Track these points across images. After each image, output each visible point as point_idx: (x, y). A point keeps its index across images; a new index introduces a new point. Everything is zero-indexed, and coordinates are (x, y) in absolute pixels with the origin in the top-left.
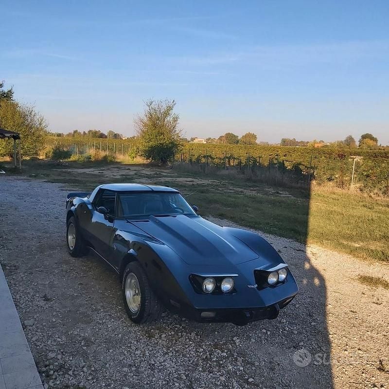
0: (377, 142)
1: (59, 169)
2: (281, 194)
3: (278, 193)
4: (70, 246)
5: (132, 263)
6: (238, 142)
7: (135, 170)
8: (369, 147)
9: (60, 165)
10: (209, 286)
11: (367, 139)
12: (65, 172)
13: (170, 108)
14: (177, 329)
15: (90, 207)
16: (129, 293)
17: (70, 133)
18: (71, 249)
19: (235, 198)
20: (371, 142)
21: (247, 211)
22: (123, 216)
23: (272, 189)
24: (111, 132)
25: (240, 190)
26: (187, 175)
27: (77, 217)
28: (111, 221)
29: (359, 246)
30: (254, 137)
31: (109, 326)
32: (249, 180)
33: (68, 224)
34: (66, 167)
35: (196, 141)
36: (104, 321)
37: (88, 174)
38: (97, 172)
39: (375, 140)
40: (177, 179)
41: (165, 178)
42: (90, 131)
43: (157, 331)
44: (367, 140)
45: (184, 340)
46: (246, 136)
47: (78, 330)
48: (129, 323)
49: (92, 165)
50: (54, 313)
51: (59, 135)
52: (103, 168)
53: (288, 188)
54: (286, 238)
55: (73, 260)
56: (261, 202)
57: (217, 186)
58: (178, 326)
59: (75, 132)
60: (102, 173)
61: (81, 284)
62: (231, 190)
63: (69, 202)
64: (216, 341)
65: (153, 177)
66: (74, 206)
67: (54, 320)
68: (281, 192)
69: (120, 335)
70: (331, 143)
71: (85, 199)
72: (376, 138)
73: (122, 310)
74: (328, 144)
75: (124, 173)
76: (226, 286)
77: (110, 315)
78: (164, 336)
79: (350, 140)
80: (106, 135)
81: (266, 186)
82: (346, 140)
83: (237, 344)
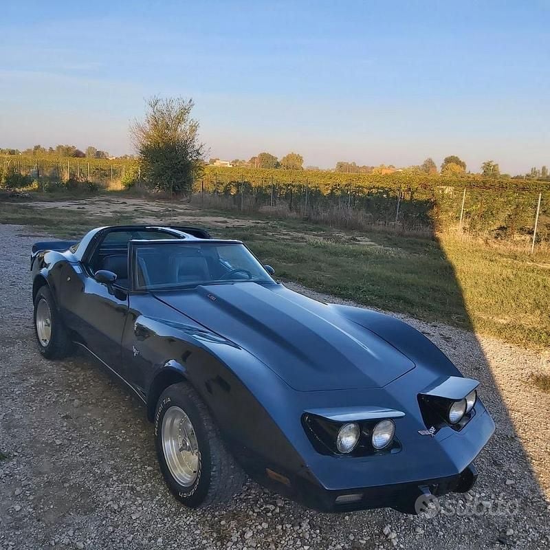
0: (465, 169)
1: (14, 201)
2: (359, 241)
3: (355, 239)
4: (41, 338)
5: (175, 387)
6: (278, 165)
7: (134, 205)
8: (454, 174)
9: (15, 197)
10: (348, 440)
11: (452, 163)
12: (25, 207)
13: (185, 111)
14: (270, 514)
15: (78, 269)
16: (170, 447)
17: (28, 150)
18: (44, 344)
19: (295, 247)
20: (457, 168)
21: (319, 269)
22: (144, 287)
23: (344, 234)
24: (91, 149)
25: (300, 235)
26: (214, 212)
27: (54, 287)
28: (122, 296)
29: (505, 322)
30: (300, 159)
31: (134, 518)
32: (307, 220)
33: (36, 300)
34: (25, 199)
35: (217, 164)
36: (122, 504)
37: (62, 211)
38: (74, 208)
39: (463, 165)
40: (201, 218)
41: (182, 217)
42: (59, 147)
43: (233, 524)
44: (452, 165)
45: (292, 542)
46: (288, 157)
47: (71, 533)
48: (172, 506)
49: (65, 197)
50: (18, 491)
51: (12, 152)
52: (85, 202)
53: (366, 231)
54: (394, 312)
55: (47, 365)
56: (336, 254)
57: (264, 228)
58: (271, 507)
59: (37, 148)
60: (83, 208)
61: (67, 417)
62: (284, 235)
63: (37, 259)
64: (352, 538)
65: (165, 216)
66: (47, 266)
67: (18, 508)
68: (359, 238)
69: (160, 540)
70: (403, 169)
71: (67, 254)
72: (463, 163)
73: (155, 475)
74: (400, 170)
75: (117, 209)
76: (381, 437)
77: (132, 489)
78: (249, 535)
79: (429, 165)
80: (84, 153)
81: (334, 229)
82: (425, 165)
83: (395, 544)
